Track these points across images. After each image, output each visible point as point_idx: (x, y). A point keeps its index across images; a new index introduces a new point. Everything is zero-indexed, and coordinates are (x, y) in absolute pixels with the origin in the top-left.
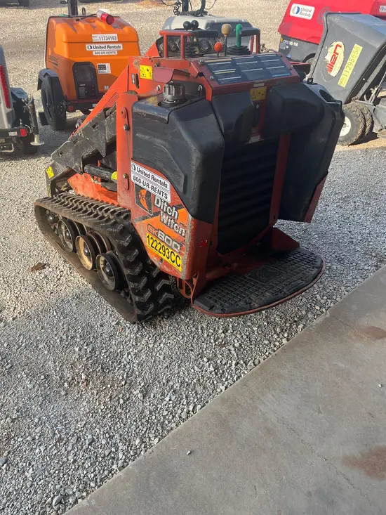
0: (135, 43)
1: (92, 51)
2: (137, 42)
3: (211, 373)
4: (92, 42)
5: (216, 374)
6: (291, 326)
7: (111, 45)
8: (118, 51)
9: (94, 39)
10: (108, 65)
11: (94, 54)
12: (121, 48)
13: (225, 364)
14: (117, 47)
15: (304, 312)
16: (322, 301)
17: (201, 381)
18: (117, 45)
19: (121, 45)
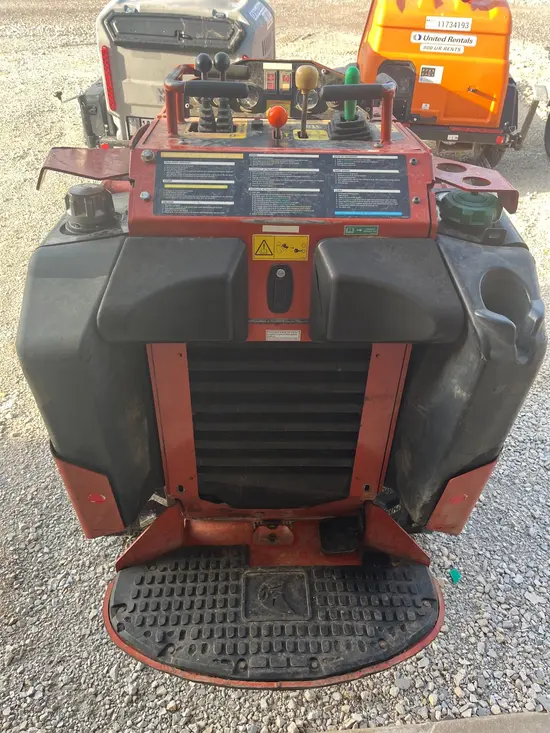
0: (503, 38)
1: (419, 45)
2: (507, 35)
3: (125, 694)
4: (423, 30)
5: (131, 702)
6: (341, 703)
7: (456, 36)
8: (466, 48)
9: (428, 25)
10: (439, 71)
11: (422, 49)
12: (474, 44)
13: (159, 696)
14: (466, 41)
15: (394, 691)
16: (458, 691)
17: (99, 698)
18: (466, 37)
19: (474, 38)
